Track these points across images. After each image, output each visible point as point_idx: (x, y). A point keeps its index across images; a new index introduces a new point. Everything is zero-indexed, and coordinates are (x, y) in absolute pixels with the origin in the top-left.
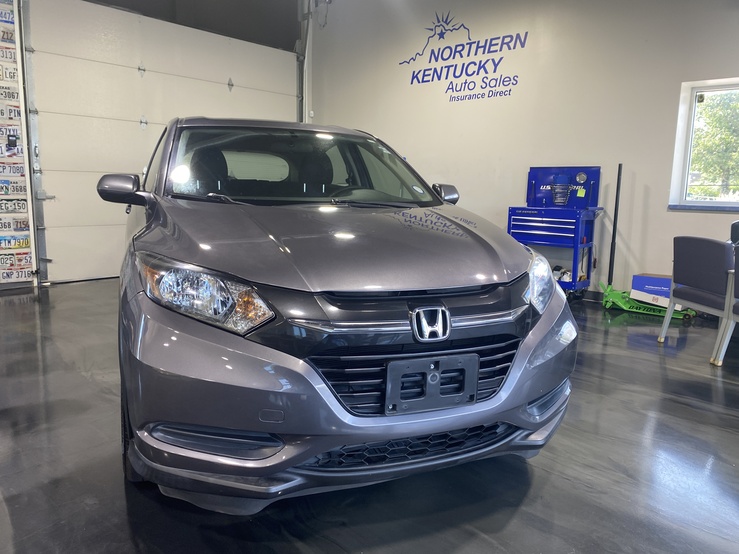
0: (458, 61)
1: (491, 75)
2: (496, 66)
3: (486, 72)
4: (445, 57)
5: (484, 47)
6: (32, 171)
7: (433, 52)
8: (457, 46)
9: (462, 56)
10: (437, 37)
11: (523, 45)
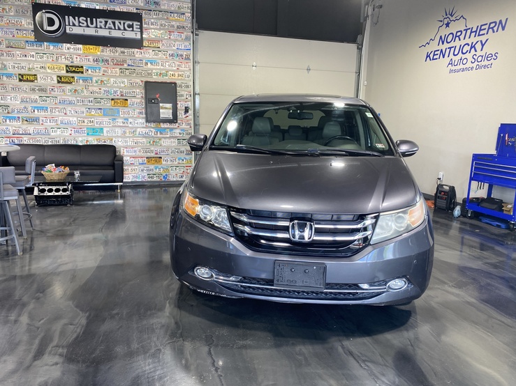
0: (457, 43)
1: (479, 53)
2: (483, 45)
3: (476, 51)
4: (449, 41)
5: (476, 32)
6: (195, 125)
7: (441, 37)
8: (457, 32)
9: (460, 40)
10: (445, 26)
11: (503, 29)
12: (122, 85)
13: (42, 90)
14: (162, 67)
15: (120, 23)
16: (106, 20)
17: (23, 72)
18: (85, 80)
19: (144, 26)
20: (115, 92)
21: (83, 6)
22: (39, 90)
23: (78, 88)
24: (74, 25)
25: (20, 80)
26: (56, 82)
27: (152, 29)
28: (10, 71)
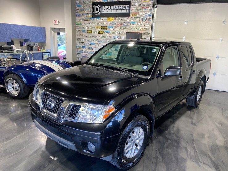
12: (120, 34)
13: (93, 37)
14: (137, 25)
15: (121, 6)
16: (115, 6)
17: (88, 30)
18: (107, 32)
19: (131, 6)
20: (118, 37)
21: (109, 1)
22: (92, 36)
23: (105, 35)
24: (105, 10)
25: (87, 33)
26: (98, 33)
27: (134, 7)
28: (85, 29)
